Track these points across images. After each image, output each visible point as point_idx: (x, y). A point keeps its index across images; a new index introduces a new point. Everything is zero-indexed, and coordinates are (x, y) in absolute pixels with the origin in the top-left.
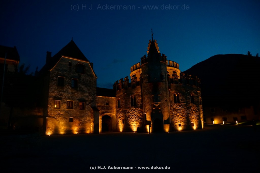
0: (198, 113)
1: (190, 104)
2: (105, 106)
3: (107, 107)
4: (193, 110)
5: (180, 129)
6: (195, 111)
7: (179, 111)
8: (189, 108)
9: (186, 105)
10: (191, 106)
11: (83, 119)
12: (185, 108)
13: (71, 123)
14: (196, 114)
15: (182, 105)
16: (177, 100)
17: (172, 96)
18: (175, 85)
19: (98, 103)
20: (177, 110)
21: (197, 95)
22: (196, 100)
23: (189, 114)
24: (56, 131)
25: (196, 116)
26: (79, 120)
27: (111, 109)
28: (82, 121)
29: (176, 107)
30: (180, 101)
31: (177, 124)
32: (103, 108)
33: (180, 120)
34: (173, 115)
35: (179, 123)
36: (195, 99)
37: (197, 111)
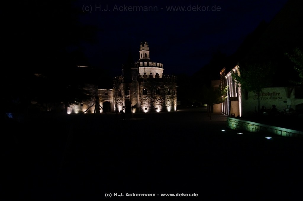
0: (162, 101)
1: (155, 95)
2: (105, 95)
3: (107, 96)
4: (158, 99)
5: (146, 111)
6: (159, 99)
7: (146, 100)
8: (154, 98)
9: (151, 96)
10: (156, 97)
11: (90, 104)
12: (150, 98)
13: (82, 107)
14: (161, 102)
15: (148, 96)
16: (144, 93)
17: (142, 90)
18: (144, 82)
19: (99, 94)
20: (145, 99)
21: (163, 89)
22: (162, 92)
23: (154, 102)
24: (73, 111)
25: (160, 103)
26: (87, 105)
27: (110, 97)
28: (88, 105)
29: (144, 97)
30: (147, 93)
31: (144, 108)
32: (103, 97)
33: (146, 105)
34: (142, 103)
35: (146, 107)
36: (160, 91)
37: (161, 100)
